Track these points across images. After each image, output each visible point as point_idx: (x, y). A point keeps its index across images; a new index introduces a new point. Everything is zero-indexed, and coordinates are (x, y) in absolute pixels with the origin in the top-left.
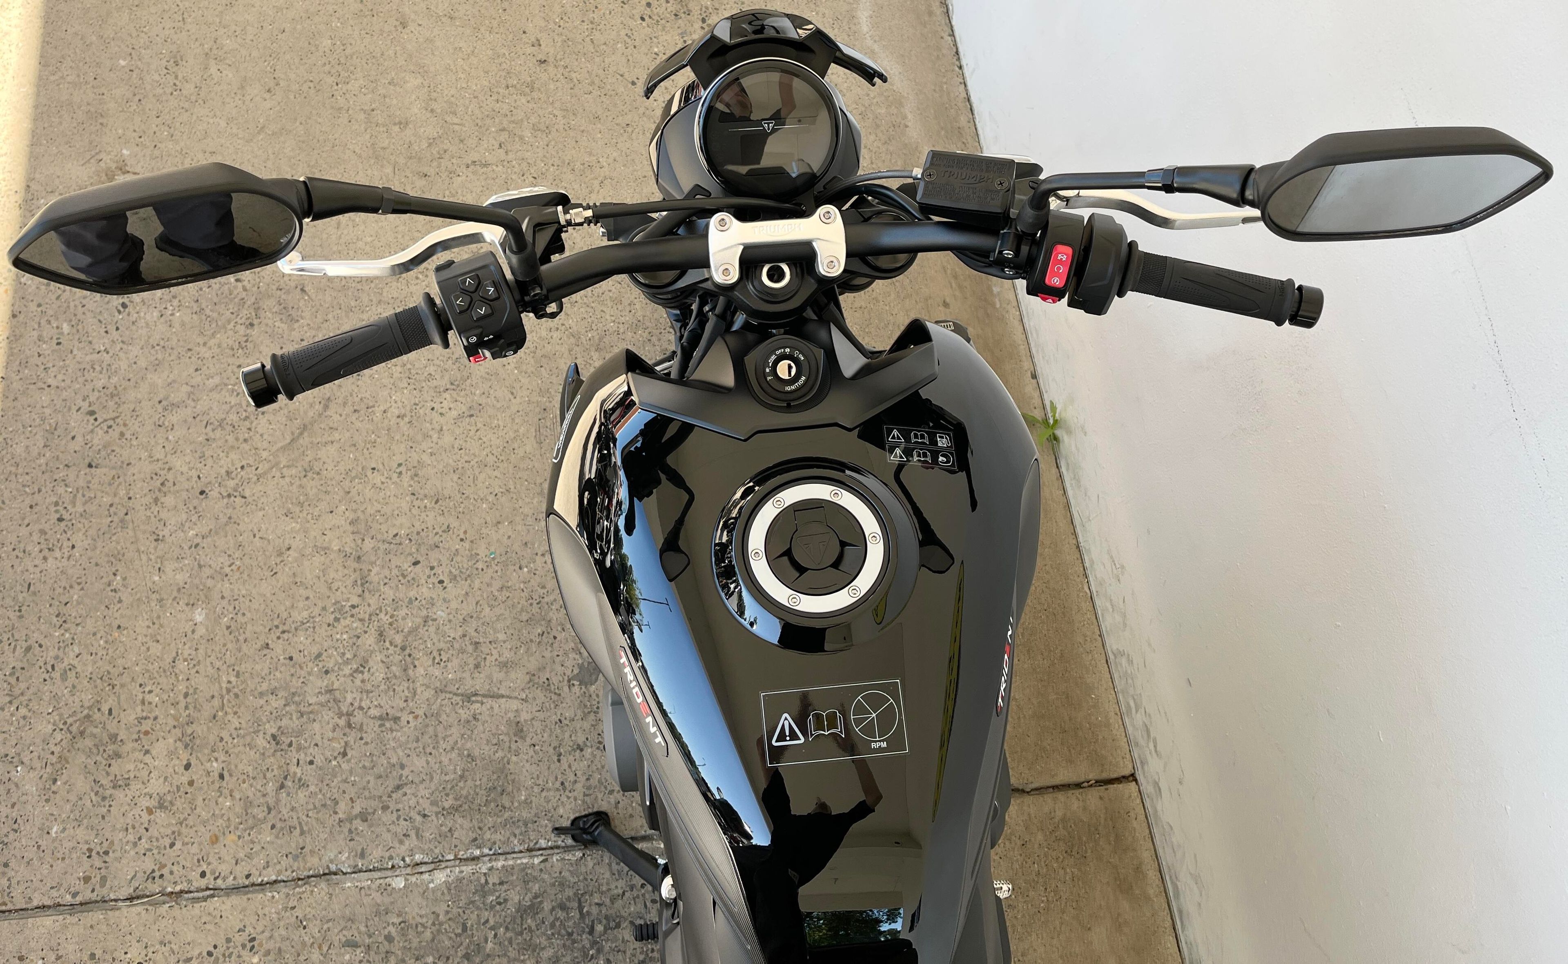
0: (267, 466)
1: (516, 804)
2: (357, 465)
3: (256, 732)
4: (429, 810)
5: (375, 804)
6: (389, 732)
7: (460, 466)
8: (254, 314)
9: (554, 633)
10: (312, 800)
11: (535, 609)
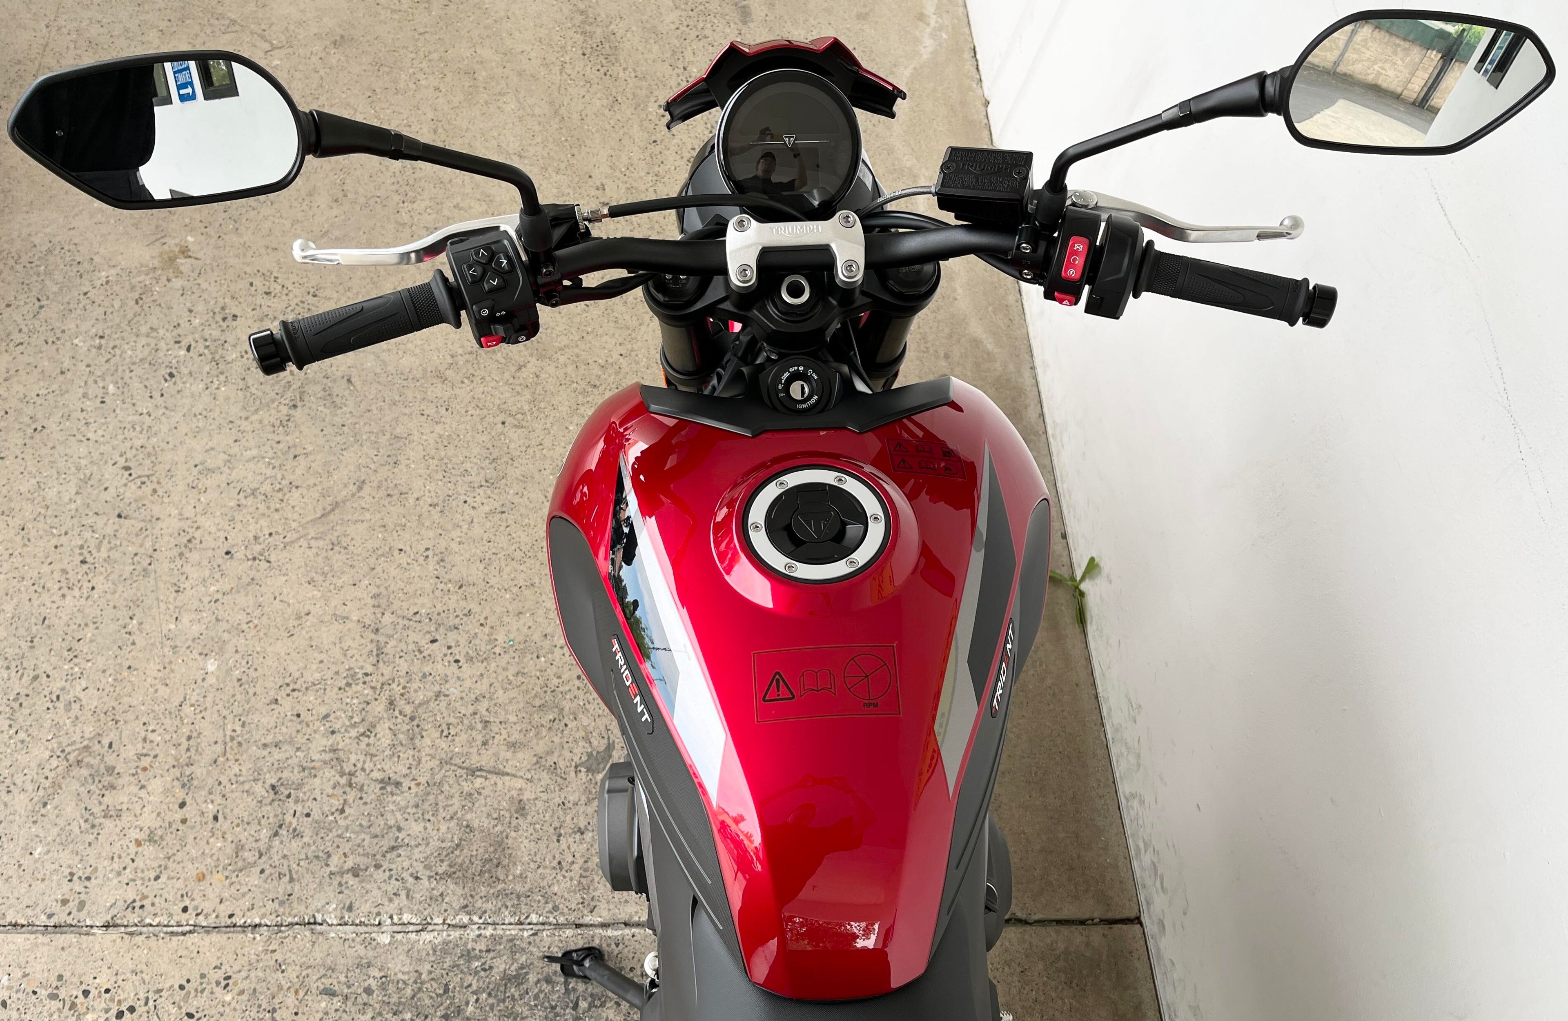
0: (295, 536)
1: (511, 878)
2: (385, 545)
3: (256, 780)
4: (423, 873)
5: (368, 861)
6: (390, 796)
7: (487, 557)
8: (298, 397)
9: (566, 720)
10: (304, 851)
11: (549, 696)
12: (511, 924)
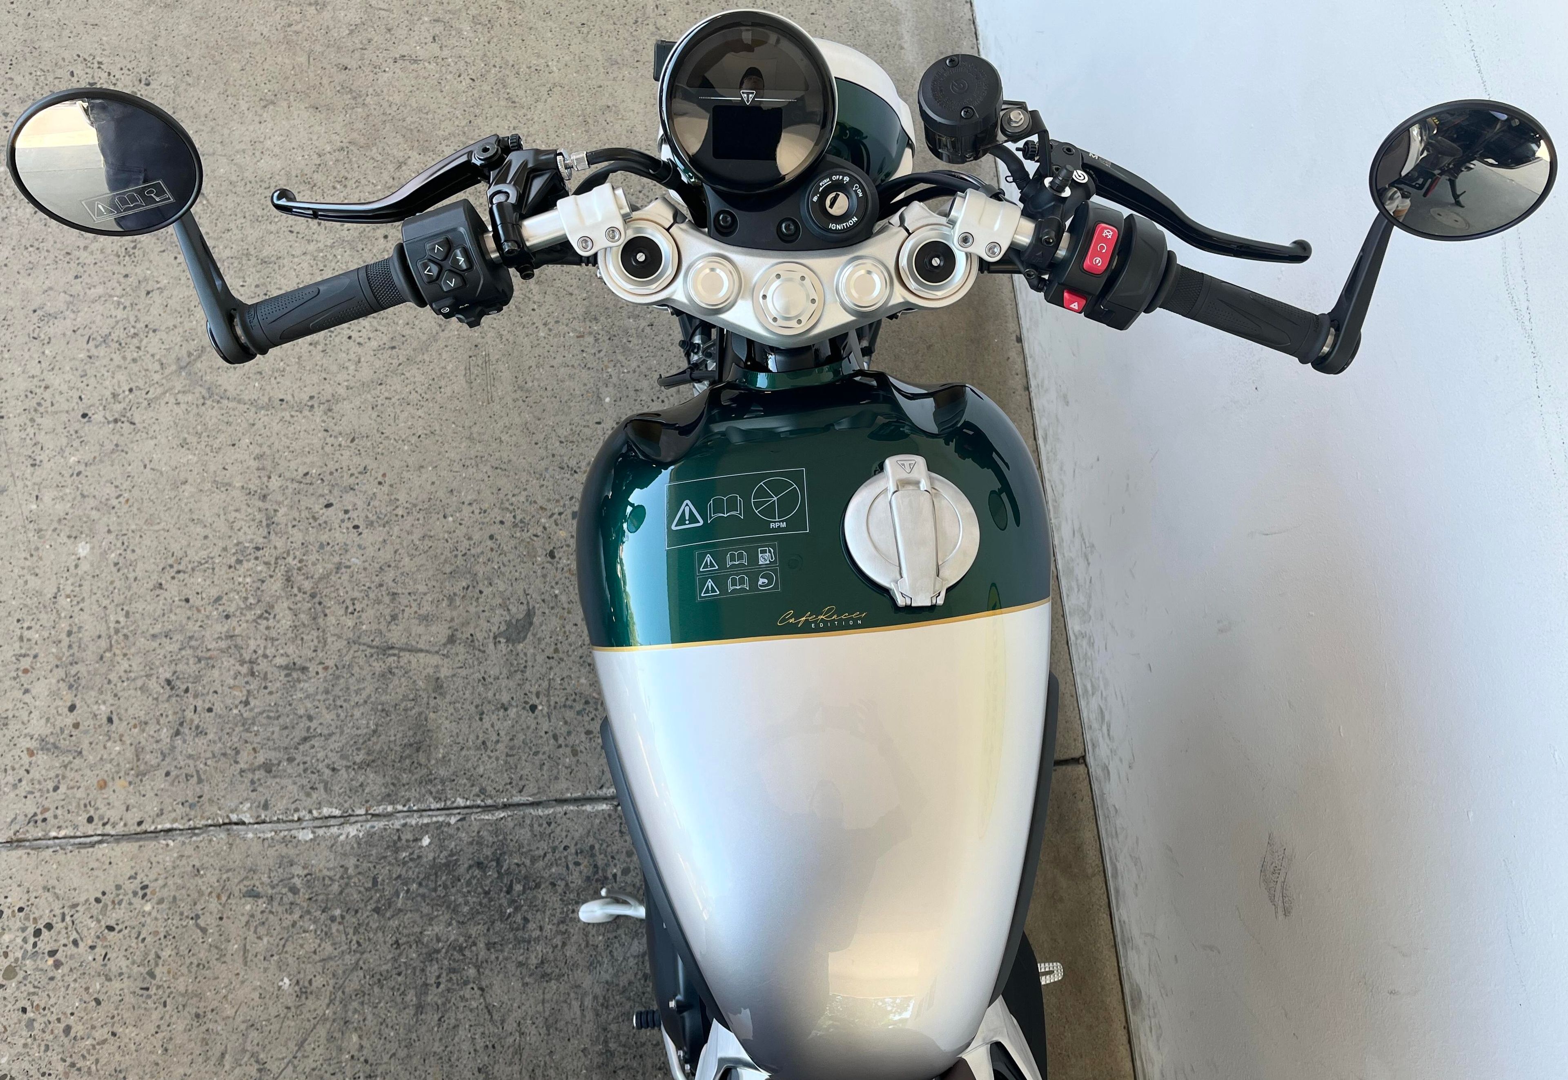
0: (159, 390)
1: (433, 762)
2: (263, 395)
3: (148, 676)
4: (340, 764)
5: (280, 755)
6: (297, 683)
10: (210, 748)
11: (460, 561)
12: (438, 809)
